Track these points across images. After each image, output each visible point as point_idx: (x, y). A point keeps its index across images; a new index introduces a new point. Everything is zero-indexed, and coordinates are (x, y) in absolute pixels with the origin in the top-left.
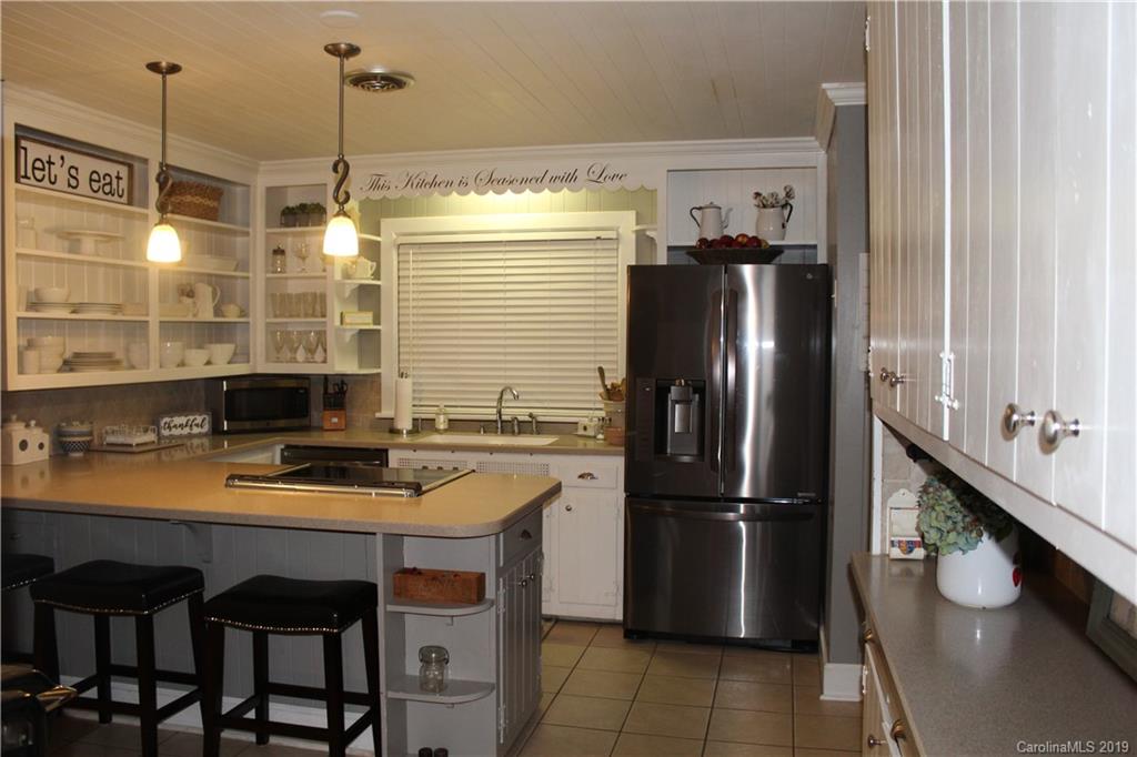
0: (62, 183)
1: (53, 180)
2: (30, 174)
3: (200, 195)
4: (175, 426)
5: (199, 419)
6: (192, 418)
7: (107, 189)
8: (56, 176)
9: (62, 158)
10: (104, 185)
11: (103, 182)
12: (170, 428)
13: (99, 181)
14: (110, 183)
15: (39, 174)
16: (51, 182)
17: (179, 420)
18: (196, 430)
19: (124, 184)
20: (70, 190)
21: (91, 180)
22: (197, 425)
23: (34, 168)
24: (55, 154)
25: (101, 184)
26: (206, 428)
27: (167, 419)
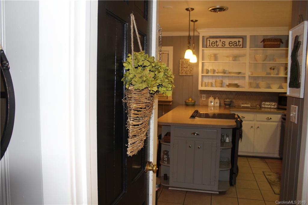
0: (220, 45)
1: (217, 45)
2: (211, 45)
3: (269, 41)
4: (266, 105)
5: (274, 104)
6: (271, 103)
7: (235, 45)
8: (218, 45)
9: (220, 40)
10: (234, 44)
11: (233, 43)
12: (264, 105)
13: (232, 43)
14: (236, 43)
15: (213, 45)
16: (217, 46)
17: (267, 103)
18: (272, 107)
19: (241, 43)
20: (223, 47)
21: (229, 44)
22: (273, 105)
23: (212, 44)
24: (218, 40)
25: (233, 44)
26: (276, 107)
27: (264, 103)
